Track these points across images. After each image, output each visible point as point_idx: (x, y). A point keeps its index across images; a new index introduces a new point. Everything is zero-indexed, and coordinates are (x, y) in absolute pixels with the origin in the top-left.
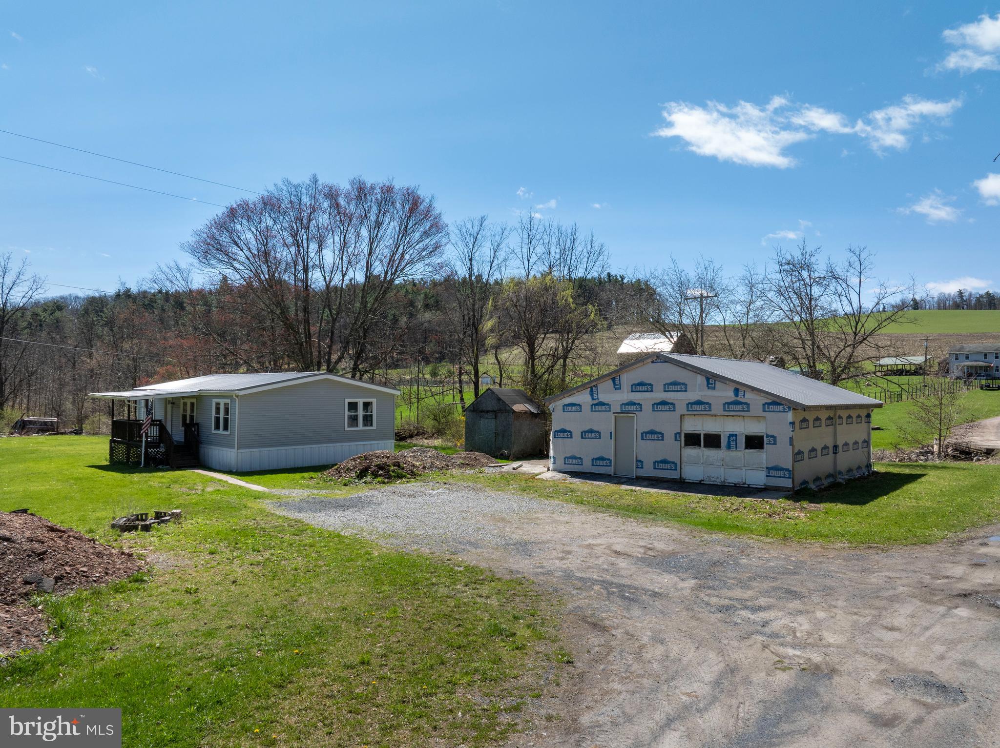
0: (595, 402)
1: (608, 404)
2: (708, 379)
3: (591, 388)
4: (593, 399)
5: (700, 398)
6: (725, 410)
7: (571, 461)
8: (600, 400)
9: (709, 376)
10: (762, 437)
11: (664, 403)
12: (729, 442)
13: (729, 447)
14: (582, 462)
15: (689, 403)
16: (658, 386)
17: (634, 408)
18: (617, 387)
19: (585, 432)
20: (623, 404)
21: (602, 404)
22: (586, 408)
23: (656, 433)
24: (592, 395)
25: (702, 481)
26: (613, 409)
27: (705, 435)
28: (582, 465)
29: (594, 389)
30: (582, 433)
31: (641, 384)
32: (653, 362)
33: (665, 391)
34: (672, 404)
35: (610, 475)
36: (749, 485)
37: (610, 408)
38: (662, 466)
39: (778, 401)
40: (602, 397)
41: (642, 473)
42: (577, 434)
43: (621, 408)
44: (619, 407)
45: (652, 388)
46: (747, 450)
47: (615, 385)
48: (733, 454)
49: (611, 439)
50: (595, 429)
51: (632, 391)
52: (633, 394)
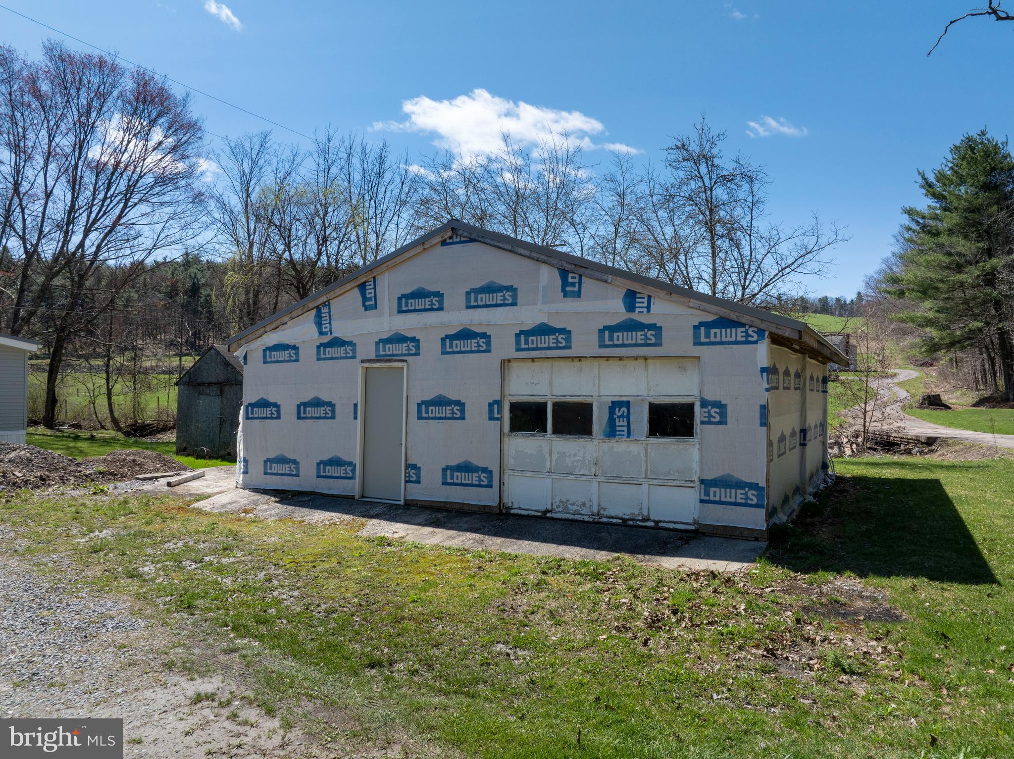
0: (326, 339)
1: (350, 343)
2: (564, 273)
3: (318, 308)
4: (321, 333)
5: (545, 320)
6: (602, 345)
7: (277, 468)
8: (335, 335)
9: (568, 267)
10: (691, 406)
11: (465, 334)
12: (612, 422)
13: (611, 432)
14: (298, 469)
15: (522, 332)
16: (455, 298)
17: (402, 348)
18: (369, 304)
19: (305, 405)
20: (381, 341)
21: (337, 342)
22: (308, 353)
23: (448, 402)
24: (319, 324)
25: (547, 511)
26: (360, 356)
27: (556, 405)
28: (297, 475)
29: (324, 310)
30: (299, 406)
31: (419, 294)
32: (444, 243)
33: (469, 307)
34: (484, 335)
35: (352, 498)
36: (657, 522)
37: (354, 351)
38: (460, 477)
39: (733, 316)
40: (341, 329)
41: (418, 493)
42: (288, 410)
43: (377, 349)
44: (373, 348)
45: (441, 302)
46: (653, 440)
47: (364, 298)
48: (621, 447)
49: (355, 418)
50: (325, 398)
51: (400, 311)
52: (402, 316)
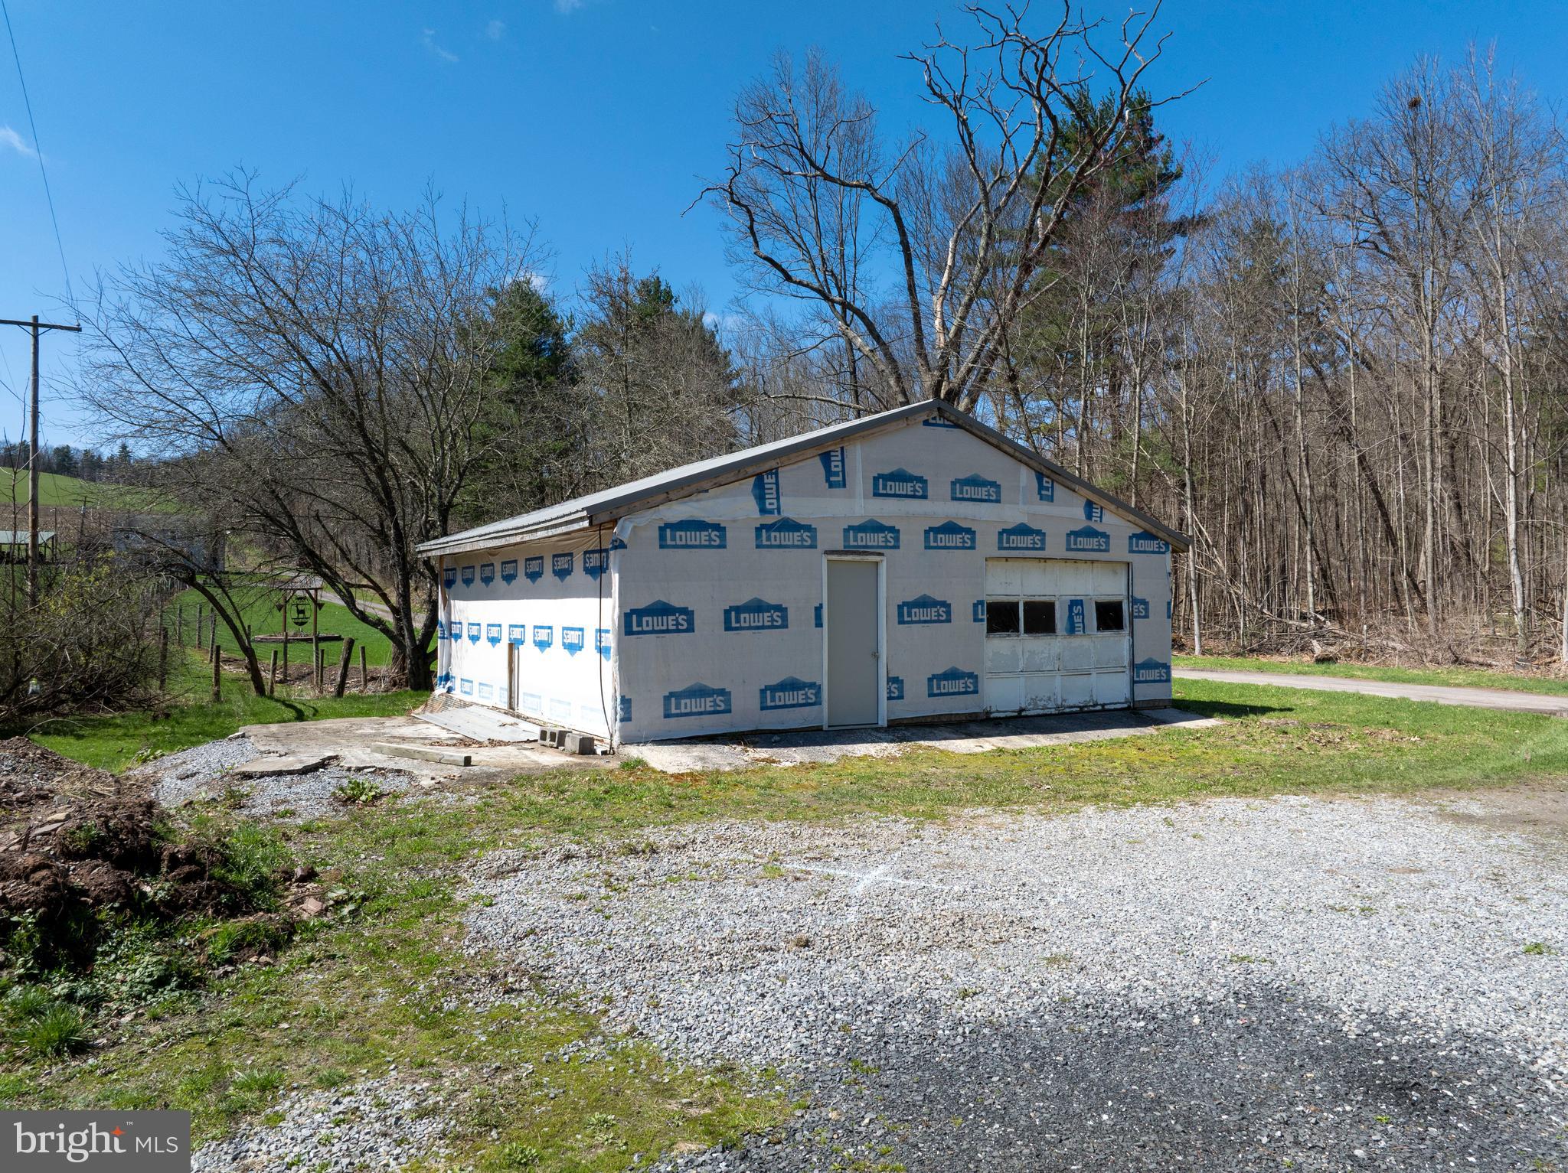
0: (770, 520)
1: (808, 528)
2: (1040, 476)
3: (759, 477)
4: (763, 511)
5: (1025, 520)
6: (1069, 549)
8: (785, 514)
9: (1046, 472)
10: (1120, 604)
11: (950, 528)
12: (1071, 618)
13: (1071, 630)
14: (728, 702)
15: (1004, 531)
16: (939, 487)
17: (878, 539)
18: (836, 480)
19: (738, 610)
20: (851, 528)
21: (789, 525)
22: (741, 538)
23: (935, 603)
24: (761, 498)
25: (1022, 710)
26: (822, 546)
27: (1026, 604)
28: (729, 711)
29: (769, 480)
30: (727, 613)
31: (899, 477)
32: (926, 423)
33: (954, 499)
34: (969, 531)
35: (819, 729)
36: (1103, 705)
37: (814, 538)
38: (947, 686)
39: (1154, 531)
40: (793, 507)
41: (905, 710)
42: (709, 618)
43: (846, 538)
44: (841, 535)
45: (925, 489)
46: (1100, 634)
47: (829, 473)
48: (1077, 642)
49: (819, 624)
50: (771, 598)
51: (876, 494)
52: (879, 501)
